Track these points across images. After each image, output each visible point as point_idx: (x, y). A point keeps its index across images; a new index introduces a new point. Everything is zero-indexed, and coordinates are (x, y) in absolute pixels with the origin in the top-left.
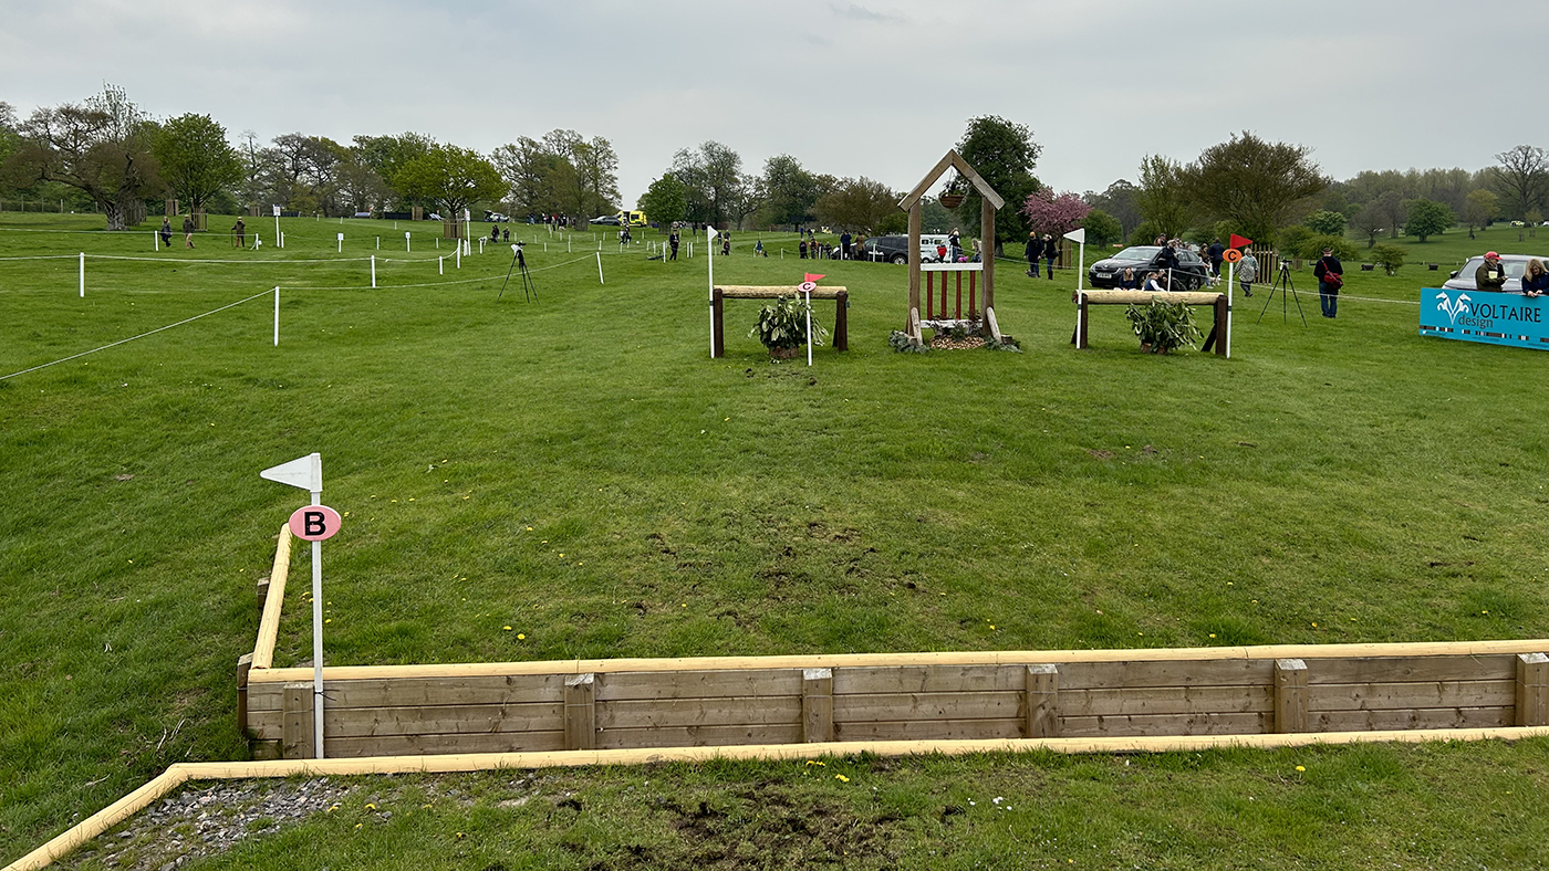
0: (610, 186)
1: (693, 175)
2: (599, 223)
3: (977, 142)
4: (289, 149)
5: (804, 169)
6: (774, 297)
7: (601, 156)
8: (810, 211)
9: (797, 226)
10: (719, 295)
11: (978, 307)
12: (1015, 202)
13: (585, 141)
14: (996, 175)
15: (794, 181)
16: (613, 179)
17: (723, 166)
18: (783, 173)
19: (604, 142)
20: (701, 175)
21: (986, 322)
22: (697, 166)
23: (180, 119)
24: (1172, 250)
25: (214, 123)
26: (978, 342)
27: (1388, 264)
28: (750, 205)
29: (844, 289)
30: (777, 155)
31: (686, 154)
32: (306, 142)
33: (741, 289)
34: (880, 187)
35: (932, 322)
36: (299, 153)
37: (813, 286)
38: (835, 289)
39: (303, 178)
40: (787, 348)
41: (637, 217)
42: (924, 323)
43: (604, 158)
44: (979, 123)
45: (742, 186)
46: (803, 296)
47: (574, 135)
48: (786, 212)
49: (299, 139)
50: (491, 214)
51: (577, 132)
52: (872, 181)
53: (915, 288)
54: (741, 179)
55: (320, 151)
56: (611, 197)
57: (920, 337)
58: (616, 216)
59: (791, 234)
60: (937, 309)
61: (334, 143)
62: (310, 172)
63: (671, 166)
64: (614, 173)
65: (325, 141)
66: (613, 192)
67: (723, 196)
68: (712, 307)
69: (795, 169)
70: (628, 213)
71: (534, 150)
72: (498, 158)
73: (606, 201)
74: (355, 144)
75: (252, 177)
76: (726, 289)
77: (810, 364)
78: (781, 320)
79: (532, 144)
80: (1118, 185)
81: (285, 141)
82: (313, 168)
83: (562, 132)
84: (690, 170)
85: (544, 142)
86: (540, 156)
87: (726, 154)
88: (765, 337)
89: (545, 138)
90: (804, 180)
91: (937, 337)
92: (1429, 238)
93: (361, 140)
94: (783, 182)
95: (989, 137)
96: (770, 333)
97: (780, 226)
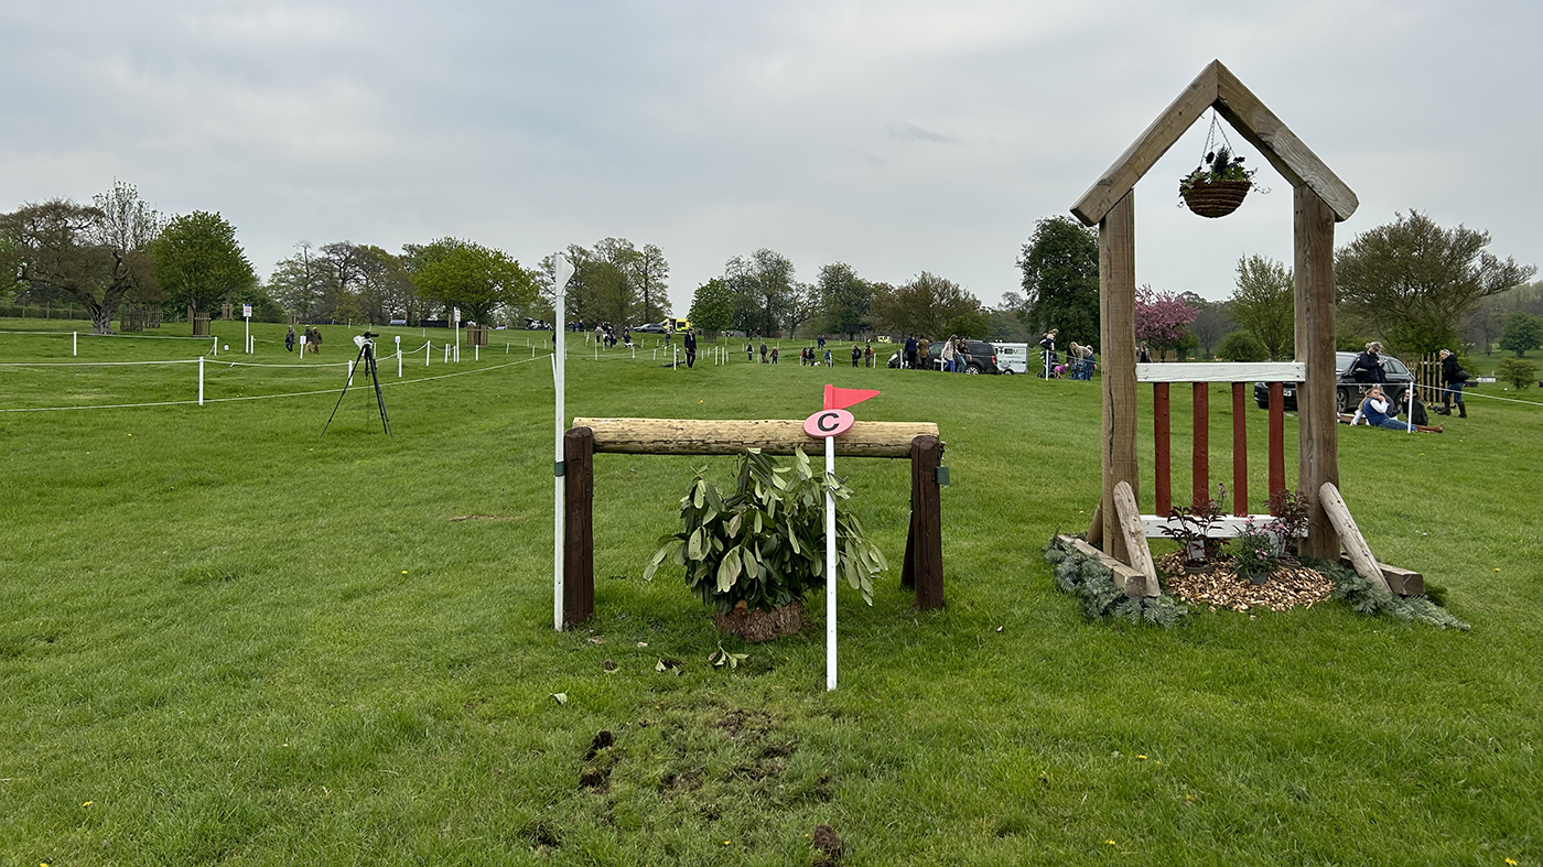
0: (659, 295)
1: (745, 283)
2: (644, 330)
3: (1045, 243)
4: (337, 258)
5: (859, 277)
6: (734, 450)
7: (652, 263)
8: (864, 319)
9: (852, 335)
10: (583, 447)
11: (1292, 482)
12: (1090, 309)
13: (636, 249)
14: (1068, 279)
15: (849, 289)
16: (663, 287)
17: (776, 274)
18: (839, 283)
19: (655, 250)
20: (754, 283)
21: (1324, 523)
22: (750, 273)
23: (189, 216)
24: (1373, 357)
25: (223, 221)
26: (1314, 586)
27: (1518, 380)
28: (803, 313)
29: (931, 428)
30: (832, 262)
31: (738, 262)
32: (356, 251)
33: (647, 428)
34: (946, 285)
35: (1176, 524)
36: (347, 261)
37: (845, 420)
38: (906, 431)
39: (351, 286)
40: (767, 609)
41: (684, 324)
42: (1152, 523)
43: (655, 266)
44: (1047, 224)
45: (796, 294)
46: (815, 448)
47: (625, 243)
48: (840, 321)
49: (348, 247)
50: (531, 321)
51: (629, 240)
52: (936, 276)
53: (1120, 429)
54: (794, 288)
55: (369, 258)
56: (661, 305)
57: (1149, 570)
58: (661, 323)
59: (845, 343)
60: (1182, 487)
61: (383, 252)
62: (357, 281)
63: (724, 274)
64: (665, 282)
65: (374, 248)
66: (663, 300)
67: (777, 305)
68: (560, 482)
69: (850, 276)
70: (675, 320)
71: (584, 258)
72: (548, 266)
73: (657, 309)
74: (404, 253)
75: (306, 287)
76: (605, 427)
77: (832, 681)
78: (748, 522)
79: (583, 252)
80: (1185, 297)
81: (334, 249)
82: (361, 277)
83: (614, 240)
84: (743, 278)
85: (595, 250)
86: (590, 264)
87: (778, 262)
88: (700, 574)
89: (597, 247)
90: (859, 289)
91: (1192, 565)
92: (1526, 353)
93: (411, 248)
94: (837, 291)
95: (1059, 238)
96: (714, 560)
97: (835, 336)
